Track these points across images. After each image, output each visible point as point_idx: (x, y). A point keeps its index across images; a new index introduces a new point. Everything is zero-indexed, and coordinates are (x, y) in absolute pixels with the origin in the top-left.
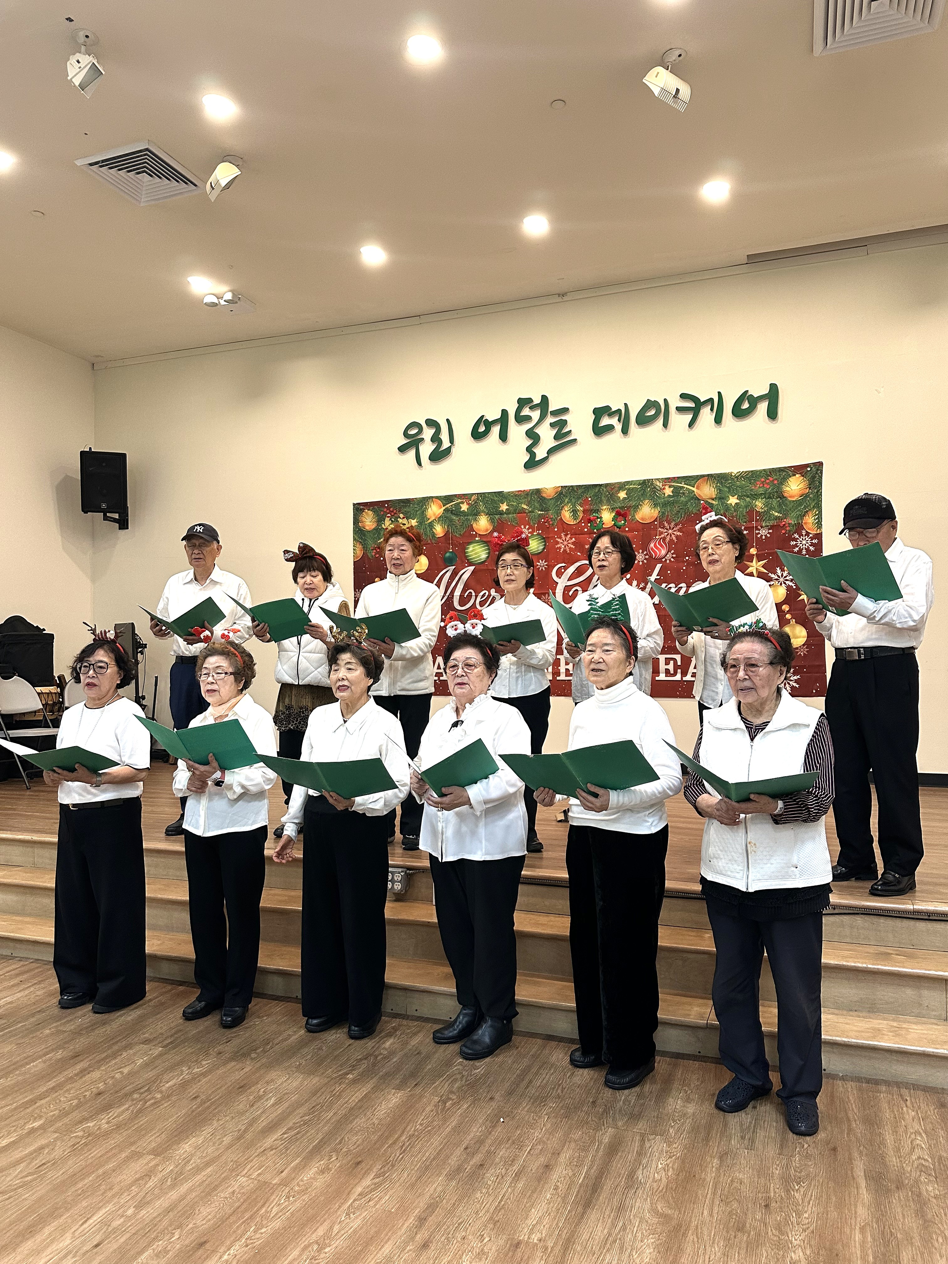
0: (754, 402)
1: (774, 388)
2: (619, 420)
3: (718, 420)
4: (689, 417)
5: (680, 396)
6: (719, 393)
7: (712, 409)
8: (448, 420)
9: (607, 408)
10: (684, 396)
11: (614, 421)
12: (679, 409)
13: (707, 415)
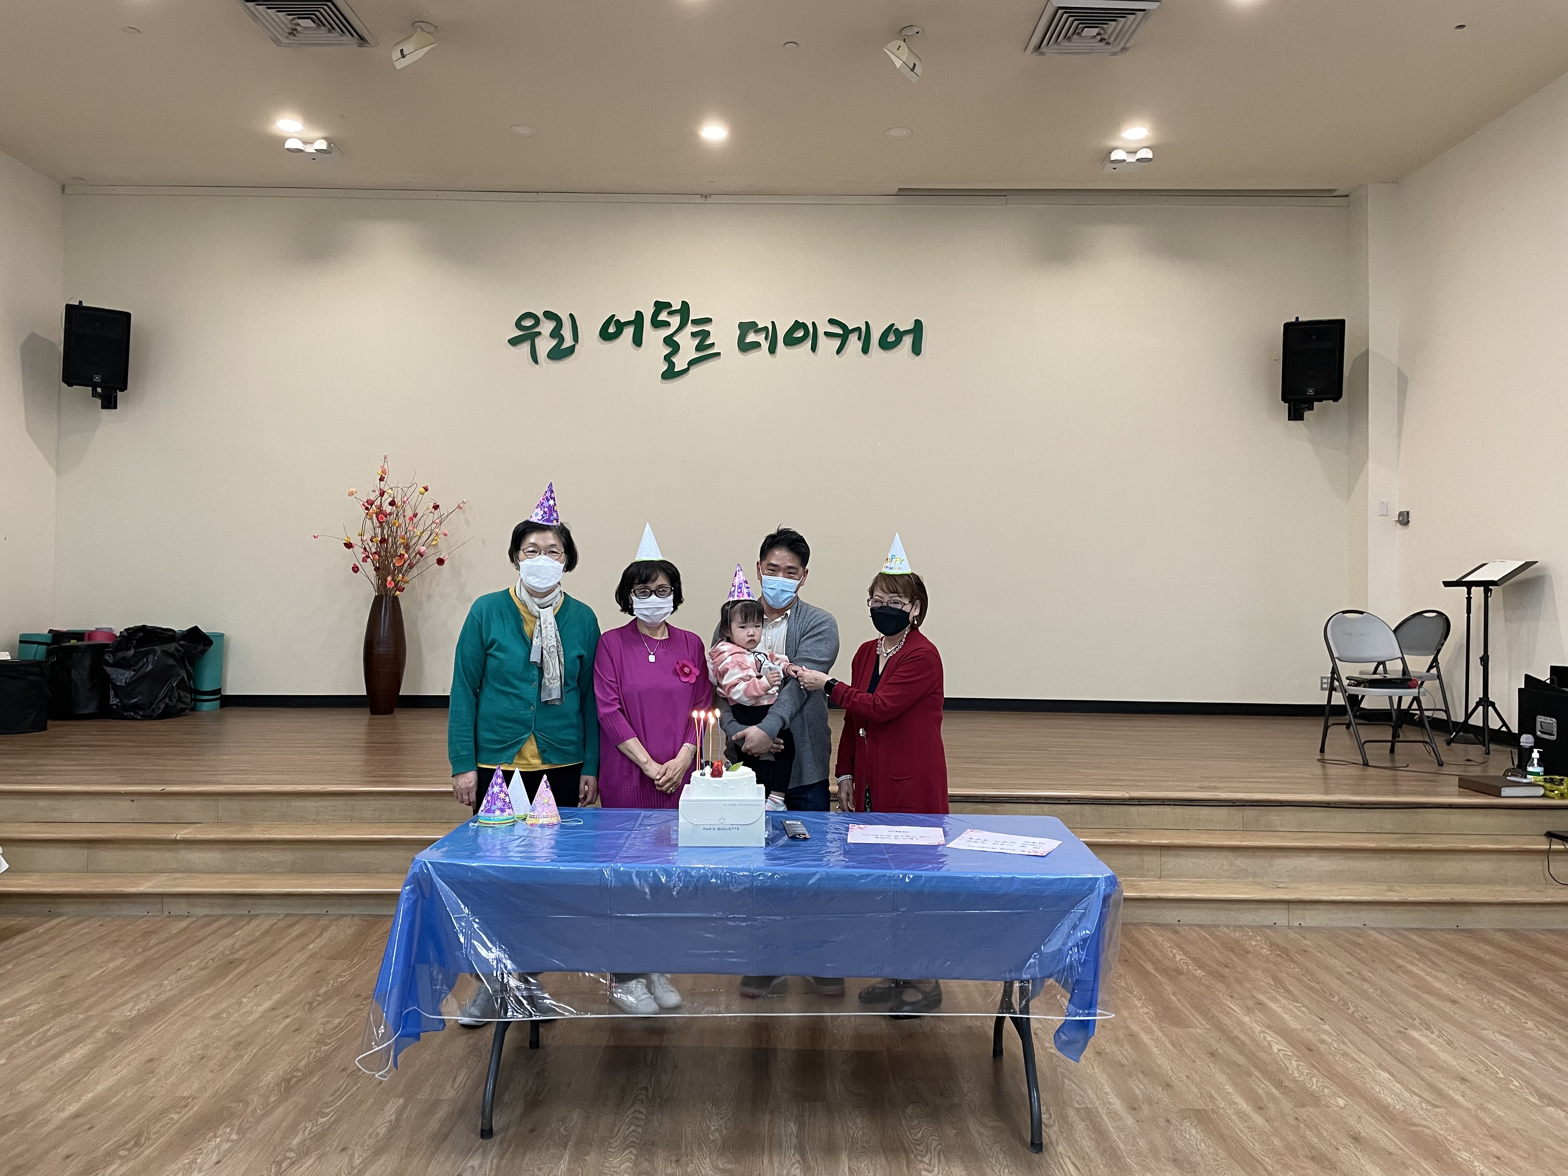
0: (900, 335)
1: (918, 323)
2: (766, 338)
3: (865, 350)
4: (837, 343)
5: (829, 321)
6: (867, 323)
7: (859, 339)
8: (571, 315)
9: (754, 324)
10: (832, 322)
11: (760, 338)
12: (827, 334)
13: (854, 344)
